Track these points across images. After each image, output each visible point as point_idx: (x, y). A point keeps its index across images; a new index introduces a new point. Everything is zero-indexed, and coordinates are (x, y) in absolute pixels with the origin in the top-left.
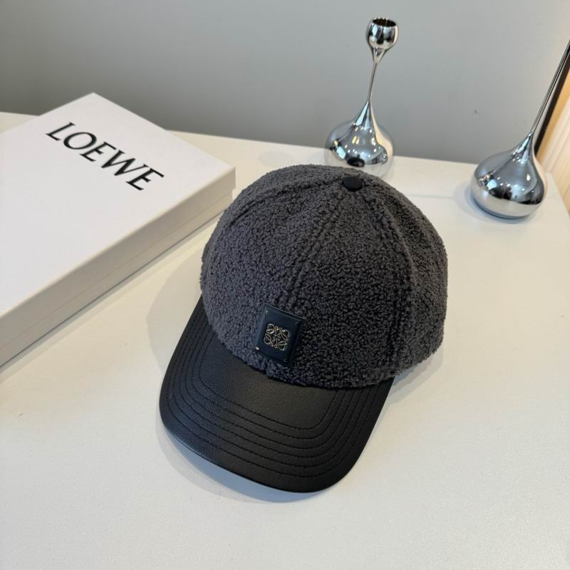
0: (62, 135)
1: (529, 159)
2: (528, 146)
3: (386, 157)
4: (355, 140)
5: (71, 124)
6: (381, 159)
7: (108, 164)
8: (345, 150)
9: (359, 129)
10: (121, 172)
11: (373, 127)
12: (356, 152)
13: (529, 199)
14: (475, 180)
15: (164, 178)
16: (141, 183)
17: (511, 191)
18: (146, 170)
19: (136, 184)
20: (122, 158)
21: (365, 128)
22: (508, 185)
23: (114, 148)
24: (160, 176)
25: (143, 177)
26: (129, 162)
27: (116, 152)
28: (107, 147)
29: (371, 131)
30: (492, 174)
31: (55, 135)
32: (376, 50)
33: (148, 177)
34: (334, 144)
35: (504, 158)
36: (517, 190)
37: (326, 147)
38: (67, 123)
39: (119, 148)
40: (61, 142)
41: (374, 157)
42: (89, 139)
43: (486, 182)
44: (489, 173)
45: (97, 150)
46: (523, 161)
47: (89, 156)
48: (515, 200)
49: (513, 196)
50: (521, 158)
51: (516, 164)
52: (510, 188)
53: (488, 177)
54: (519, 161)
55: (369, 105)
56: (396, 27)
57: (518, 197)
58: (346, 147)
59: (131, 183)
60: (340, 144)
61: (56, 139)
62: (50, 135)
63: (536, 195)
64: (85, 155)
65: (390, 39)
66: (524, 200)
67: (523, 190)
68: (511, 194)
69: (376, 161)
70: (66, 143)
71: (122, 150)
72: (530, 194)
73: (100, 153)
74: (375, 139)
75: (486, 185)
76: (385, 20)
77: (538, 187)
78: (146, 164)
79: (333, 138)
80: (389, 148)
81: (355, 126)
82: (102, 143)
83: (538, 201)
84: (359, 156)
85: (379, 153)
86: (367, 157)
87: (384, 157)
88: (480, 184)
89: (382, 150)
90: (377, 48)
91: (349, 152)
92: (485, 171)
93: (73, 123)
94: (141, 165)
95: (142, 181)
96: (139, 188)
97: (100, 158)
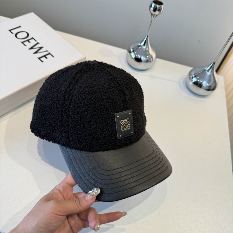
0: (15, 32)
3: (152, 60)
5: (20, 27)
6: (150, 60)
7: (32, 48)
8: (135, 54)
9: (141, 48)
10: (36, 52)
11: (148, 47)
12: (139, 56)
13: (209, 88)
14: (188, 76)
15: (54, 58)
18: (47, 53)
19: (41, 59)
20: (38, 46)
21: (144, 47)
22: (201, 81)
23: (36, 41)
24: (52, 57)
25: (45, 56)
26: (41, 48)
28: (33, 40)
30: (196, 75)
31: (12, 31)
33: (47, 56)
34: (131, 50)
36: (205, 84)
38: (18, 26)
39: (38, 41)
40: (14, 35)
41: (146, 59)
42: (26, 35)
45: (28, 41)
47: (24, 43)
48: (203, 88)
50: (208, 72)
52: (202, 83)
53: (194, 76)
55: (147, 37)
56: (163, 6)
58: (136, 53)
59: (39, 58)
60: (133, 51)
61: (12, 33)
62: (10, 31)
63: (213, 86)
64: (22, 42)
65: (160, 10)
66: (207, 89)
67: (207, 84)
68: (202, 85)
69: (147, 61)
70: (16, 35)
71: (39, 42)
72: (210, 86)
73: (29, 42)
74: (149, 52)
75: (192, 79)
77: (214, 84)
78: (48, 50)
79: (131, 47)
81: (140, 46)
82: (31, 38)
83: (214, 89)
84: (141, 58)
85: (149, 58)
86: (144, 59)
87: (151, 60)
88: (190, 78)
89: (151, 57)
90: (153, 14)
91: (136, 56)
92: (193, 73)
93: (21, 26)
94: (46, 50)
95: (44, 58)
96: (42, 61)
97: (29, 45)
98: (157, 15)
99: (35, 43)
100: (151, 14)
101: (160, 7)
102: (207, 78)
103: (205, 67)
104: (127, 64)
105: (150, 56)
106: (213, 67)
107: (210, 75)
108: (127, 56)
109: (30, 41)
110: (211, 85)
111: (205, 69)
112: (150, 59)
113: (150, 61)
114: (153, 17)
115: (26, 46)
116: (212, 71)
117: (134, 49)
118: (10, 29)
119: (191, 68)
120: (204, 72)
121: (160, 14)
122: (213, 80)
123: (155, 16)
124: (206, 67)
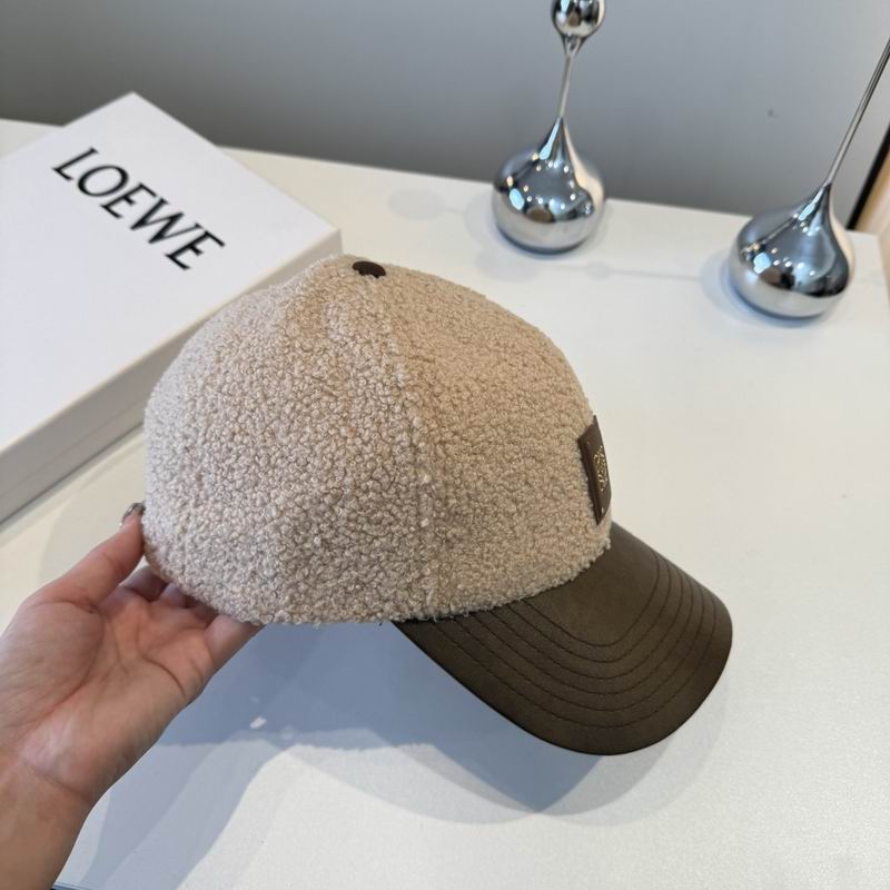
0: (76, 171)
3: (592, 208)
5: (92, 151)
6: (582, 210)
7: (142, 223)
8: (524, 195)
9: (544, 167)
10: (159, 236)
11: (570, 160)
12: (541, 201)
13: (821, 287)
14: (736, 250)
15: (225, 248)
16: (187, 257)
17: (793, 274)
18: (198, 233)
19: (181, 258)
20: (164, 212)
22: (788, 265)
23: (153, 194)
24: (218, 245)
25: (192, 246)
26: (173, 219)
27: (156, 200)
28: (143, 193)
30: (764, 242)
31: (66, 171)
32: (569, 38)
33: (200, 246)
34: (506, 182)
35: (779, 222)
36: (803, 272)
38: (85, 149)
39: (161, 194)
40: (74, 184)
41: (570, 208)
42: (117, 177)
43: (753, 255)
44: (759, 241)
45: (126, 198)
47: (114, 208)
48: (798, 290)
49: (797, 282)
50: (808, 226)
51: (800, 234)
52: (791, 269)
53: (756, 247)
55: (561, 124)
57: (804, 284)
58: (526, 189)
59: (172, 257)
60: (516, 185)
61: (67, 178)
62: (59, 170)
63: (834, 279)
64: (107, 207)
65: (592, 18)
66: (813, 289)
67: (812, 273)
68: (793, 279)
69: (574, 214)
70: (81, 184)
71: (166, 198)
72: (824, 280)
73: (130, 202)
74: (575, 180)
75: (753, 259)
79: (508, 170)
80: (594, 187)
82: (136, 185)
83: (840, 287)
84: (547, 206)
85: (579, 200)
86: (559, 209)
87: (588, 208)
88: (742, 257)
89: (583, 196)
90: (569, 34)
91: (529, 199)
92: (752, 237)
93: (96, 148)
94: (192, 224)
95: (190, 253)
96: (183, 266)
97: (130, 213)
98: (584, 39)
99: (153, 201)
100: (564, 36)
101: (591, 7)
102: (808, 247)
103: (794, 207)
104: (500, 236)
105: (581, 194)
106: (823, 203)
107: (819, 238)
108: (494, 205)
109: (133, 197)
110: (828, 273)
111: (795, 216)
112: (582, 204)
113: (584, 214)
114: (572, 48)
115: (121, 220)
116: (825, 221)
117: (519, 176)
118: (58, 164)
119: (744, 220)
120: (795, 228)
121: (596, 34)
122: (832, 255)
123: (578, 42)
124: (799, 209)
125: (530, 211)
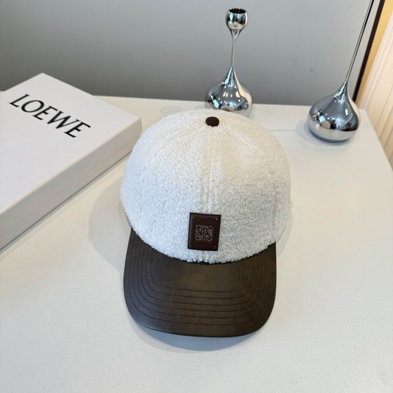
0: (20, 104)
1: (346, 99)
2: (345, 91)
3: (248, 105)
4: (226, 95)
5: (27, 95)
6: (244, 106)
7: (52, 121)
8: (219, 102)
9: (227, 86)
10: (61, 126)
11: (237, 84)
12: (226, 103)
13: (348, 127)
14: (310, 117)
15: (90, 128)
16: (74, 133)
17: (335, 123)
18: (78, 123)
19: (71, 133)
20: (62, 116)
21: (231, 85)
22: (333, 119)
23: (56, 110)
24: (87, 127)
25: (76, 128)
26: (66, 119)
27: (58, 112)
28: (51, 109)
29: (235, 87)
30: (321, 112)
31: (15, 104)
32: (234, 30)
33: (79, 128)
34: (211, 98)
35: (329, 100)
36: (339, 122)
37: (206, 100)
38: (24, 95)
40: (20, 108)
41: (238, 105)
42: (39, 105)
43: (318, 118)
44: (319, 111)
45: (44, 112)
46: (342, 101)
47: (39, 116)
48: (339, 129)
49: (337, 126)
50: (340, 99)
51: (337, 104)
52: (334, 121)
53: (319, 114)
54: (339, 101)
55: (232, 69)
56: (246, 14)
57: (341, 126)
58: (219, 99)
59: (68, 133)
60: (215, 98)
61: (17, 106)
62: (12, 104)
63: (353, 124)
64: (36, 116)
65: (242, 22)
66: (345, 128)
67: (344, 121)
68: (335, 125)
69: (240, 108)
70: (23, 108)
72: (349, 124)
73: (46, 113)
74: (239, 92)
76: (238, 9)
77: (354, 119)
79: (210, 94)
80: (249, 98)
81: (224, 85)
82: (48, 107)
83: (355, 128)
84: (229, 105)
85: (242, 102)
86: (234, 105)
87: (246, 105)
88: (313, 119)
89: (244, 100)
91: (221, 102)
92: (316, 111)
93: (28, 94)
94: (76, 120)
95: (75, 131)
97: (47, 118)
109: (47, 112)
110: (351, 121)
113: (245, 108)
115: (42, 120)
117: (215, 95)
118: (12, 101)
120: (335, 101)
121: (244, 29)
123: (238, 31)
125: (222, 107)
